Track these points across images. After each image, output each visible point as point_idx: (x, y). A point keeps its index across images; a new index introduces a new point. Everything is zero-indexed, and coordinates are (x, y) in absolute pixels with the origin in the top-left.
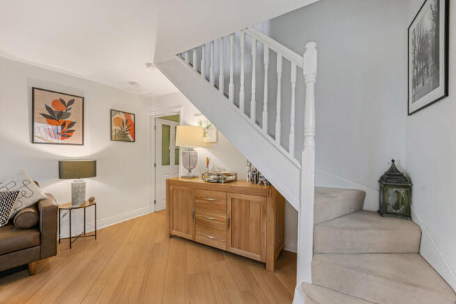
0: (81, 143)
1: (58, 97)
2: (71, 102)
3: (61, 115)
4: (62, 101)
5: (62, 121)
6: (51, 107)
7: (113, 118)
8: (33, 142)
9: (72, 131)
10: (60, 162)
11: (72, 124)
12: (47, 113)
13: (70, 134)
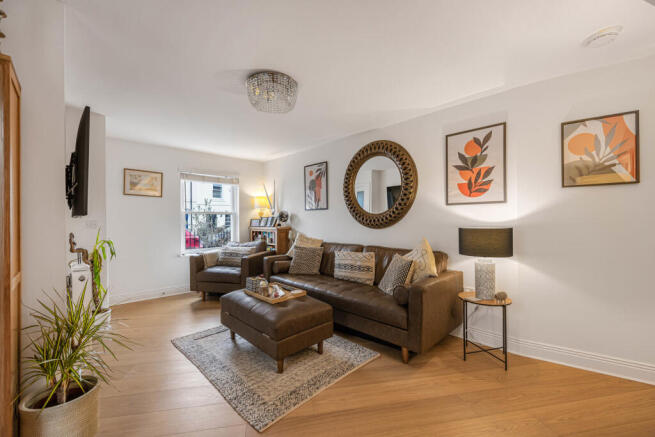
0: (502, 199)
1: (470, 137)
2: (488, 138)
3: (475, 160)
4: (476, 140)
5: (476, 169)
6: (464, 153)
7: (566, 141)
8: (447, 204)
9: (490, 182)
10: (461, 230)
11: (489, 171)
12: (460, 163)
13: (485, 187)
